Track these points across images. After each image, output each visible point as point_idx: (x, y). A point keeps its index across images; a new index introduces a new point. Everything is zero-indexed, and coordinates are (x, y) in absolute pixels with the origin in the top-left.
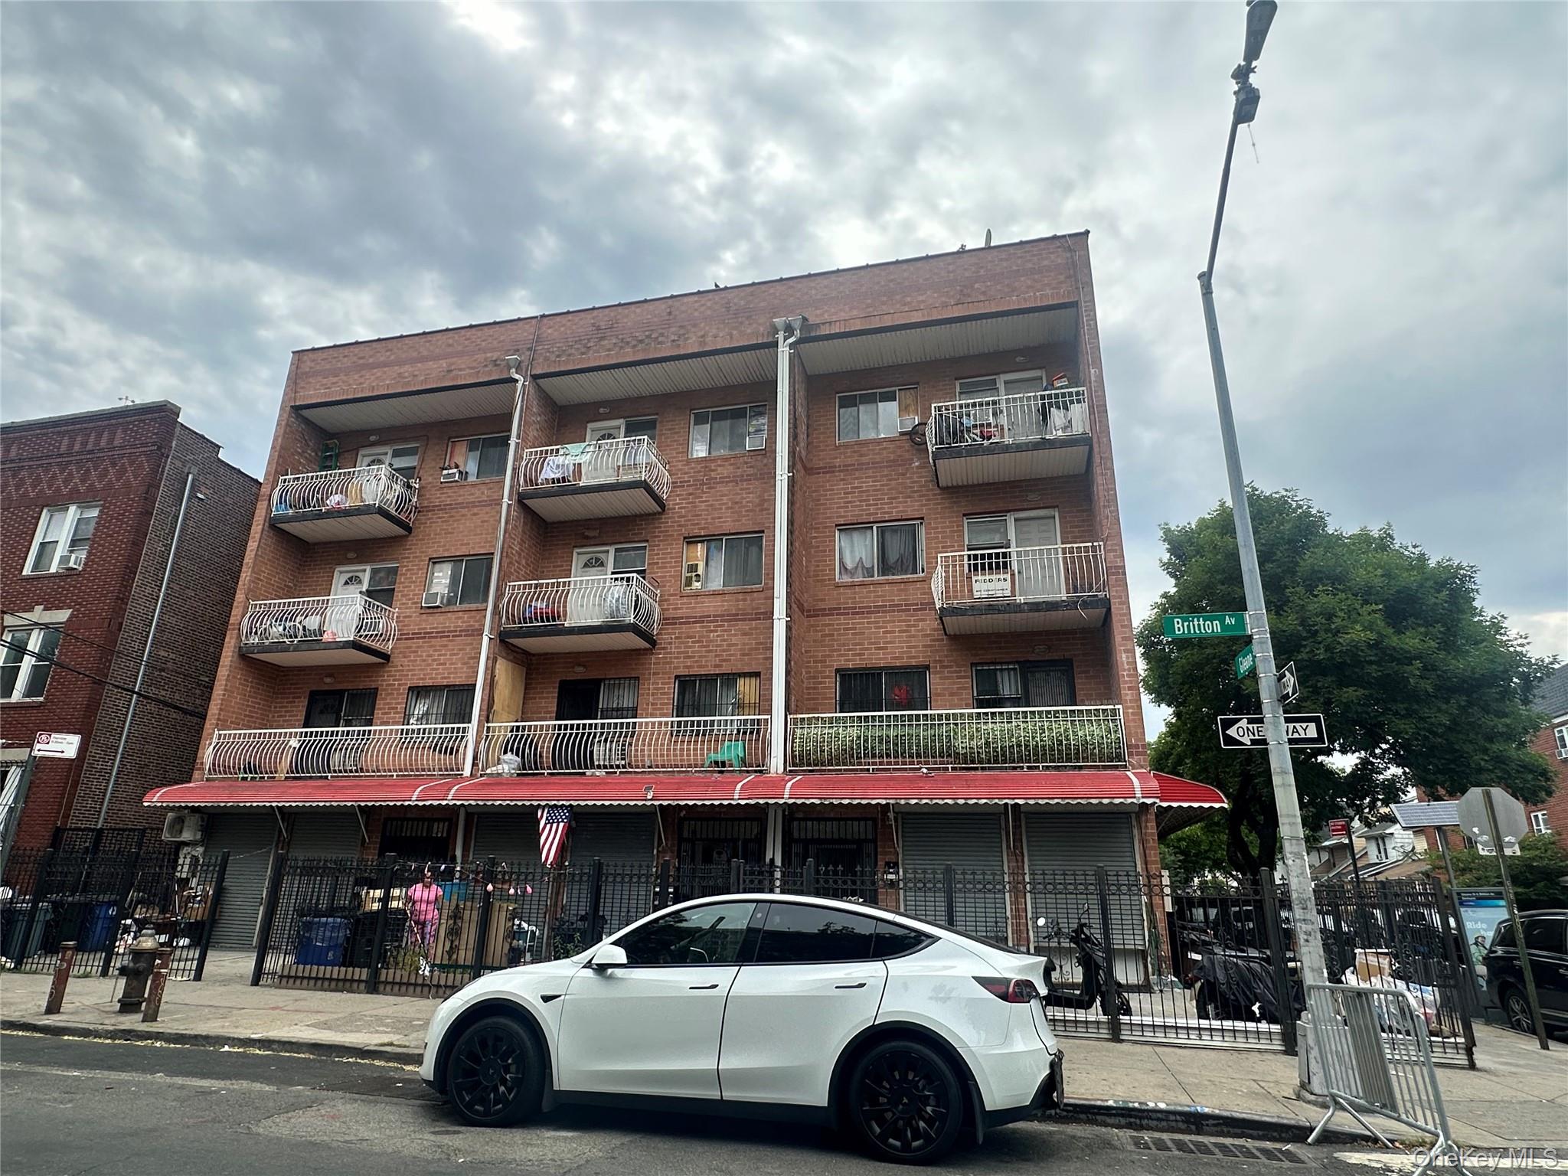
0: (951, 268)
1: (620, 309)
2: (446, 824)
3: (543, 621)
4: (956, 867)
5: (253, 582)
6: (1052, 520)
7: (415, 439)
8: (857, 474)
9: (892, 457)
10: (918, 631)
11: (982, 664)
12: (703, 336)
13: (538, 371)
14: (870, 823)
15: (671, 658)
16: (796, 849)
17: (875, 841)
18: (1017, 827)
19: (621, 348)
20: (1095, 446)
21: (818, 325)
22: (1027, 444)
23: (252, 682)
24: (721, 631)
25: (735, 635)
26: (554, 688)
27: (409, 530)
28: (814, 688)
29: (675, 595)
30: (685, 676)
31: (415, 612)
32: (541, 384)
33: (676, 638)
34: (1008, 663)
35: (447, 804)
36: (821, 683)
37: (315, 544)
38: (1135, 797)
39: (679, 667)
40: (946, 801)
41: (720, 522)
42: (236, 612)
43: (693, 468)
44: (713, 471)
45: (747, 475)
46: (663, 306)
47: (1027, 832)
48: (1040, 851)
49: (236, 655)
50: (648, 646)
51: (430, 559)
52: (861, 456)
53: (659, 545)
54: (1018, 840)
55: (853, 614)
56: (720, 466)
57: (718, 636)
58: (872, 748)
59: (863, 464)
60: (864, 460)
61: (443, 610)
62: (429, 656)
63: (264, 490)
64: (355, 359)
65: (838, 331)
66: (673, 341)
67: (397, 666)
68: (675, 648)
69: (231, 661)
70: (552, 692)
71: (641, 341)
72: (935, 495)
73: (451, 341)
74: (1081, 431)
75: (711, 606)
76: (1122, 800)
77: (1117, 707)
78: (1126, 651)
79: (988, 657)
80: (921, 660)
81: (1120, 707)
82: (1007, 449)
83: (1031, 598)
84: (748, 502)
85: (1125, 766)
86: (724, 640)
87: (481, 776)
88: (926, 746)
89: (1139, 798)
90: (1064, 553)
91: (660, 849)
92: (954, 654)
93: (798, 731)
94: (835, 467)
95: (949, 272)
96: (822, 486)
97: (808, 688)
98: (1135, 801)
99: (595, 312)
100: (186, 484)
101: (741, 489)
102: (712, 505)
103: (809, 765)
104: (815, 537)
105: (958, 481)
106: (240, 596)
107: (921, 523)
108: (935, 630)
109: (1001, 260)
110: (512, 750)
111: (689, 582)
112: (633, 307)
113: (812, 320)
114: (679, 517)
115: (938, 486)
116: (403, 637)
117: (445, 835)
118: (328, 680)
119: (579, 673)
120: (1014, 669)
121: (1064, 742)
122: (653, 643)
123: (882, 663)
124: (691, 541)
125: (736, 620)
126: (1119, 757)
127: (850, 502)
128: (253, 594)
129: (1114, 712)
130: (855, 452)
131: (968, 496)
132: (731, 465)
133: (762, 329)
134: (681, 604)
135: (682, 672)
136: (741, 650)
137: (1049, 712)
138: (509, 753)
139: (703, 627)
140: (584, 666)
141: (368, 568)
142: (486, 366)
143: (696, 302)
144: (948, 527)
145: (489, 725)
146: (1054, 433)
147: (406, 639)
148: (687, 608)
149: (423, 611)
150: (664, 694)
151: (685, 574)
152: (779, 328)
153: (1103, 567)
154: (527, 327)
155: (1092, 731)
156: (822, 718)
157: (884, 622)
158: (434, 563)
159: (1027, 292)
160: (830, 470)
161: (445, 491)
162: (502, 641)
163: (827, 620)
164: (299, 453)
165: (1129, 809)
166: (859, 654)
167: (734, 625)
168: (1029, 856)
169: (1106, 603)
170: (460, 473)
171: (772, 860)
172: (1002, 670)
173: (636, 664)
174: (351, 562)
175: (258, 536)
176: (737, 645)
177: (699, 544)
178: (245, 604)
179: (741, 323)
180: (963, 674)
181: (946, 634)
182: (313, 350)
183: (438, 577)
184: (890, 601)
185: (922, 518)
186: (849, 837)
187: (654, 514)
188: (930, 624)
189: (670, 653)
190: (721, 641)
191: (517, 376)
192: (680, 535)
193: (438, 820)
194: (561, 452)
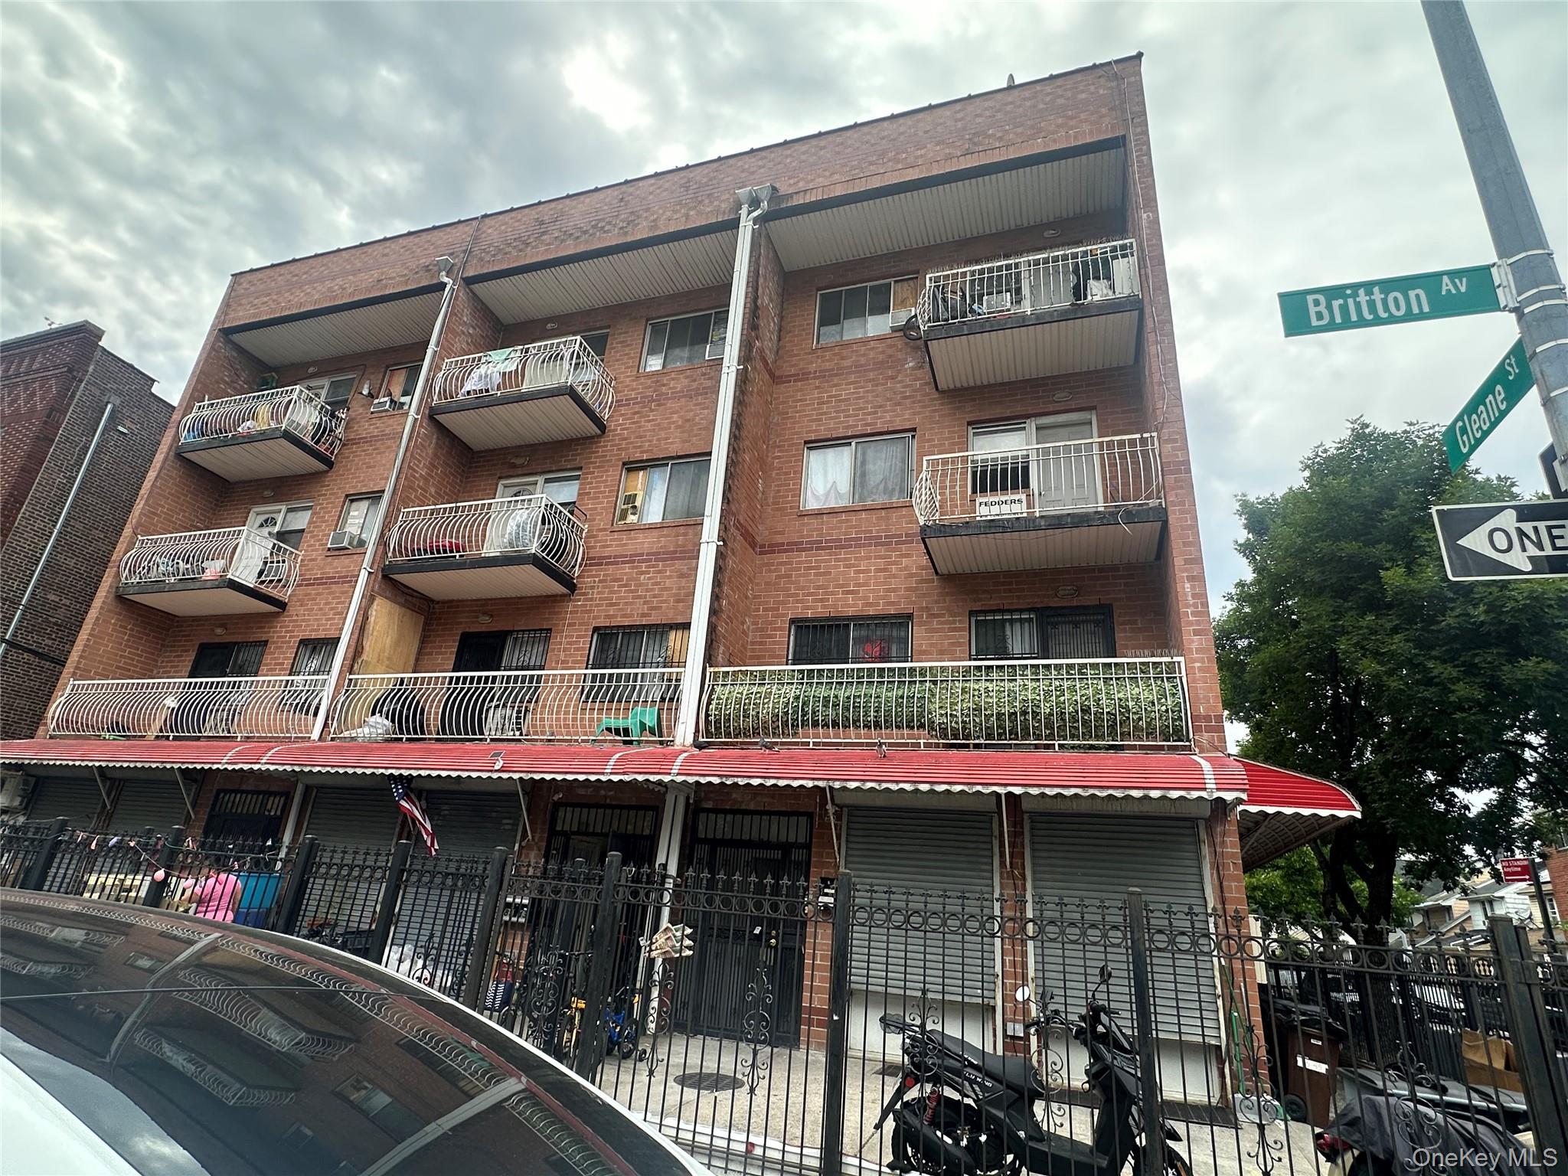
0: (959, 116)
1: (567, 201)
2: (283, 799)
3: (432, 553)
4: (857, 880)
5: (145, 515)
6: (1088, 427)
7: (352, 369)
8: (836, 380)
9: (881, 357)
10: (901, 570)
11: (985, 612)
12: (654, 221)
13: (470, 273)
14: (803, 820)
15: (591, 605)
16: (702, 851)
17: (808, 846)
18: (1017, 835)
19: (563, 241)
20: (1147, 310)
21: (791, 196)
22: (1051, 314)
23: (131, 630)
24: (654, 572)
25: (670, 577)
26: (454, 641)
27: (330, 464)
28: (761, 643)
29: (605, 530)
30: (606, 627)
31: (321, 555)
32: (475, 290)
33: (600, 581)
34: (1021, 611)
35: (260, 769)
36: (770, 636)
37: (237, 483)
38: (1205, 789)
39: (599, 617)
40: (902, 785)
41: (666, 444)
42: (121, 546)
43: (642, 384)
44: (664, 385)
45: (704, 388)
46: (616, 192)
47: (1032, 843)
48: (1052, 873)
49: (112, 596)
50: (565, 590)
51: (347, 496)
52: (842, 359)
53: (593, 473)
54: (1017, 854)
55: (818, 549)
56: (673, 379)
57: (649, 579)
58: (814, 712)
59: (842, 368)
60: (845, 363)
61: (349, 552)
62: (326, 604)
63: (176, 416)
64: (289, 277)
65: (814, 199)
66: (621, 228)
67: (292, 616)
68: (598, 593)
69: (104, 602)
70: (452, 647)
71: (585, 232)
72: (934, 399)
73: (386, 251)
74: (1127, 292)
75: (645, 543)
76: (1182, 793)
77: (1176, 659)
78: (1191, 579)
79: (994, 603)
80: (903, 607)
81: (1181, 659)
82: (1024, 321)
83: (1053, 510)
84: (702, 419)
85: (1189, 748)
86: (657, 584)
87: (333, 739)
88: (888, 712)
89: (1211, 793)
90: (1101, 448)
91: (523, 844)
92: (947, 599)
93: (718, 689)
94: (810, 373)
95: (956, 121)
96: (793, 396)
97: (753, 643)
98: (1204, 794)
99: (541, 207)
100: (103, 413)
101: (696, 405)
102: (659, 424)
103: (728, 735)
104: (779, 457)
105: (963, 380)
106: (127, 531)
107: (913, 436)
108: (922, 568)
109: (1024, 99)
110: (381, 712)
111: (623, 516)
112: (582, 198)
113: (784, 189)
114: (619, 440)
115: (937, 389)
116: (305, 582)
117: (279, 813)
118: (219, 631)
119: (484, 624)
120: (1030, 620)
121: (1093, 709)
122: (571, 586)
123: (851, 612)
124: (632, 467)
125: (672, 559)
126: (1179, 734)
127: (825, 413)
128: (145, 528)
129: (1171, 667)
130: (835, 354)
131: (975, 400)
132: (687, 377)
133: (723, 206)
134: (611, 540)
135: (602, 622)
136: (675, 595)
137: (1070, 666)
138: (378, 715)
139: (633, 568)
140: (492, 616)
141: (284, 508)
142: (417, 273)
143: (652, 185)
144: (947, 439)
145: (351, 677)
146: (1089, 298)
147: (307, 585)
148: (617, 546)
149: (329, 554)
150: (577, 649)
151: (621, 506)
152: (743, 201)
153: (1156, 465)
154: (467, 229)
155: (1137, 694)
156: (752, 672)
157: (856, 559)
158: (352, 501)
159: (1057, 132)
160: (803, 376)
161: (374, 421)
162: (385, 577)
163: (784, 558)
164: (227, 383)
165: (1194, 812)
166: (822, 600)
167: (668, 566)
168: (1034, 880)
169: (1161, 516)
170: (392, 401)
171: (665, 866)
172: (1012, 621)
173: (550, 613)
174: (266, 501)
175: (158, 465)
176: (671, 589)
177: (641, 473)
178: (132, 537)
179: (700, 202)
180: (958, 625)
181: (937, 573)
182: (252, 271)
183: (354, 517)
184: (865, 532)
185: (914, 430)
186: (773, 839)
187: (592, 437)
188: (916, 559)
189: (591, 599)
190: (653, 584)
191: (446, 280)
192: (619, 460)
193: (275, 794)
194: (483, 360)
